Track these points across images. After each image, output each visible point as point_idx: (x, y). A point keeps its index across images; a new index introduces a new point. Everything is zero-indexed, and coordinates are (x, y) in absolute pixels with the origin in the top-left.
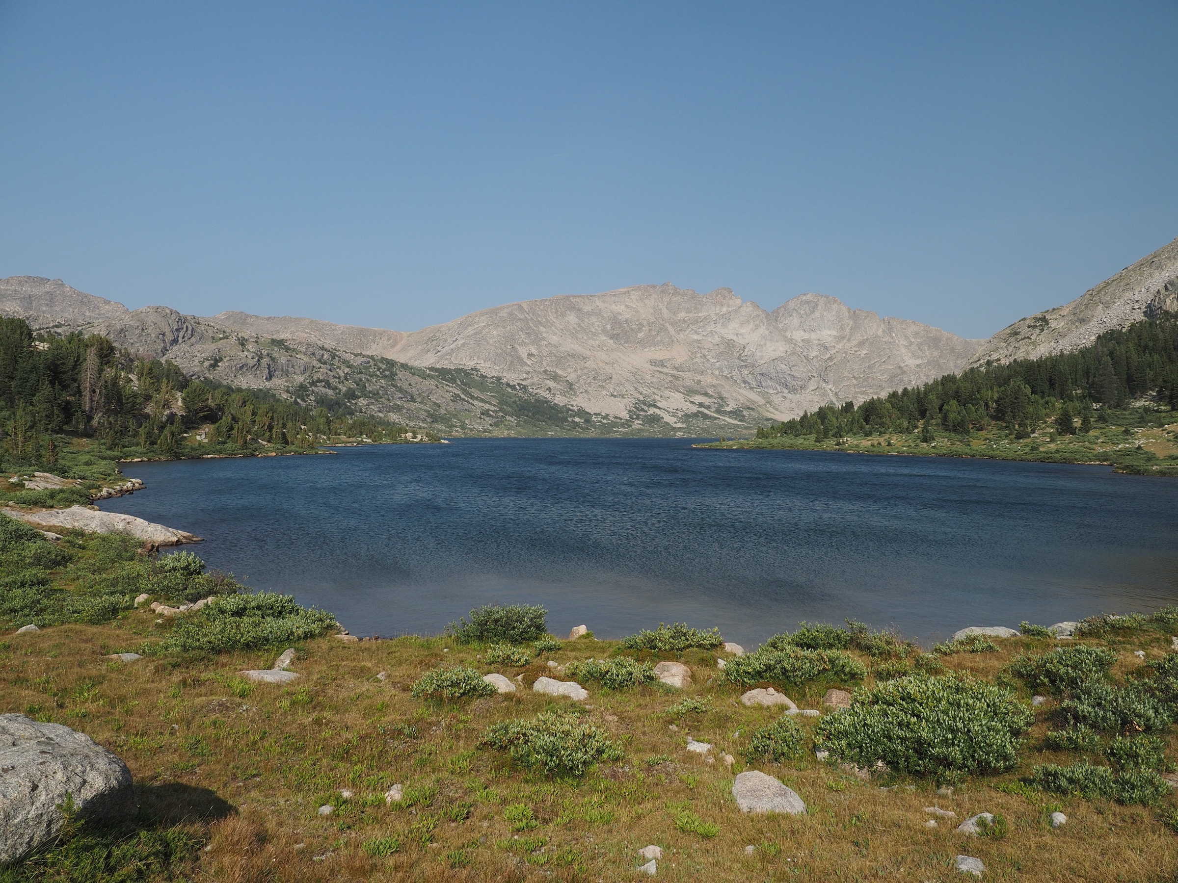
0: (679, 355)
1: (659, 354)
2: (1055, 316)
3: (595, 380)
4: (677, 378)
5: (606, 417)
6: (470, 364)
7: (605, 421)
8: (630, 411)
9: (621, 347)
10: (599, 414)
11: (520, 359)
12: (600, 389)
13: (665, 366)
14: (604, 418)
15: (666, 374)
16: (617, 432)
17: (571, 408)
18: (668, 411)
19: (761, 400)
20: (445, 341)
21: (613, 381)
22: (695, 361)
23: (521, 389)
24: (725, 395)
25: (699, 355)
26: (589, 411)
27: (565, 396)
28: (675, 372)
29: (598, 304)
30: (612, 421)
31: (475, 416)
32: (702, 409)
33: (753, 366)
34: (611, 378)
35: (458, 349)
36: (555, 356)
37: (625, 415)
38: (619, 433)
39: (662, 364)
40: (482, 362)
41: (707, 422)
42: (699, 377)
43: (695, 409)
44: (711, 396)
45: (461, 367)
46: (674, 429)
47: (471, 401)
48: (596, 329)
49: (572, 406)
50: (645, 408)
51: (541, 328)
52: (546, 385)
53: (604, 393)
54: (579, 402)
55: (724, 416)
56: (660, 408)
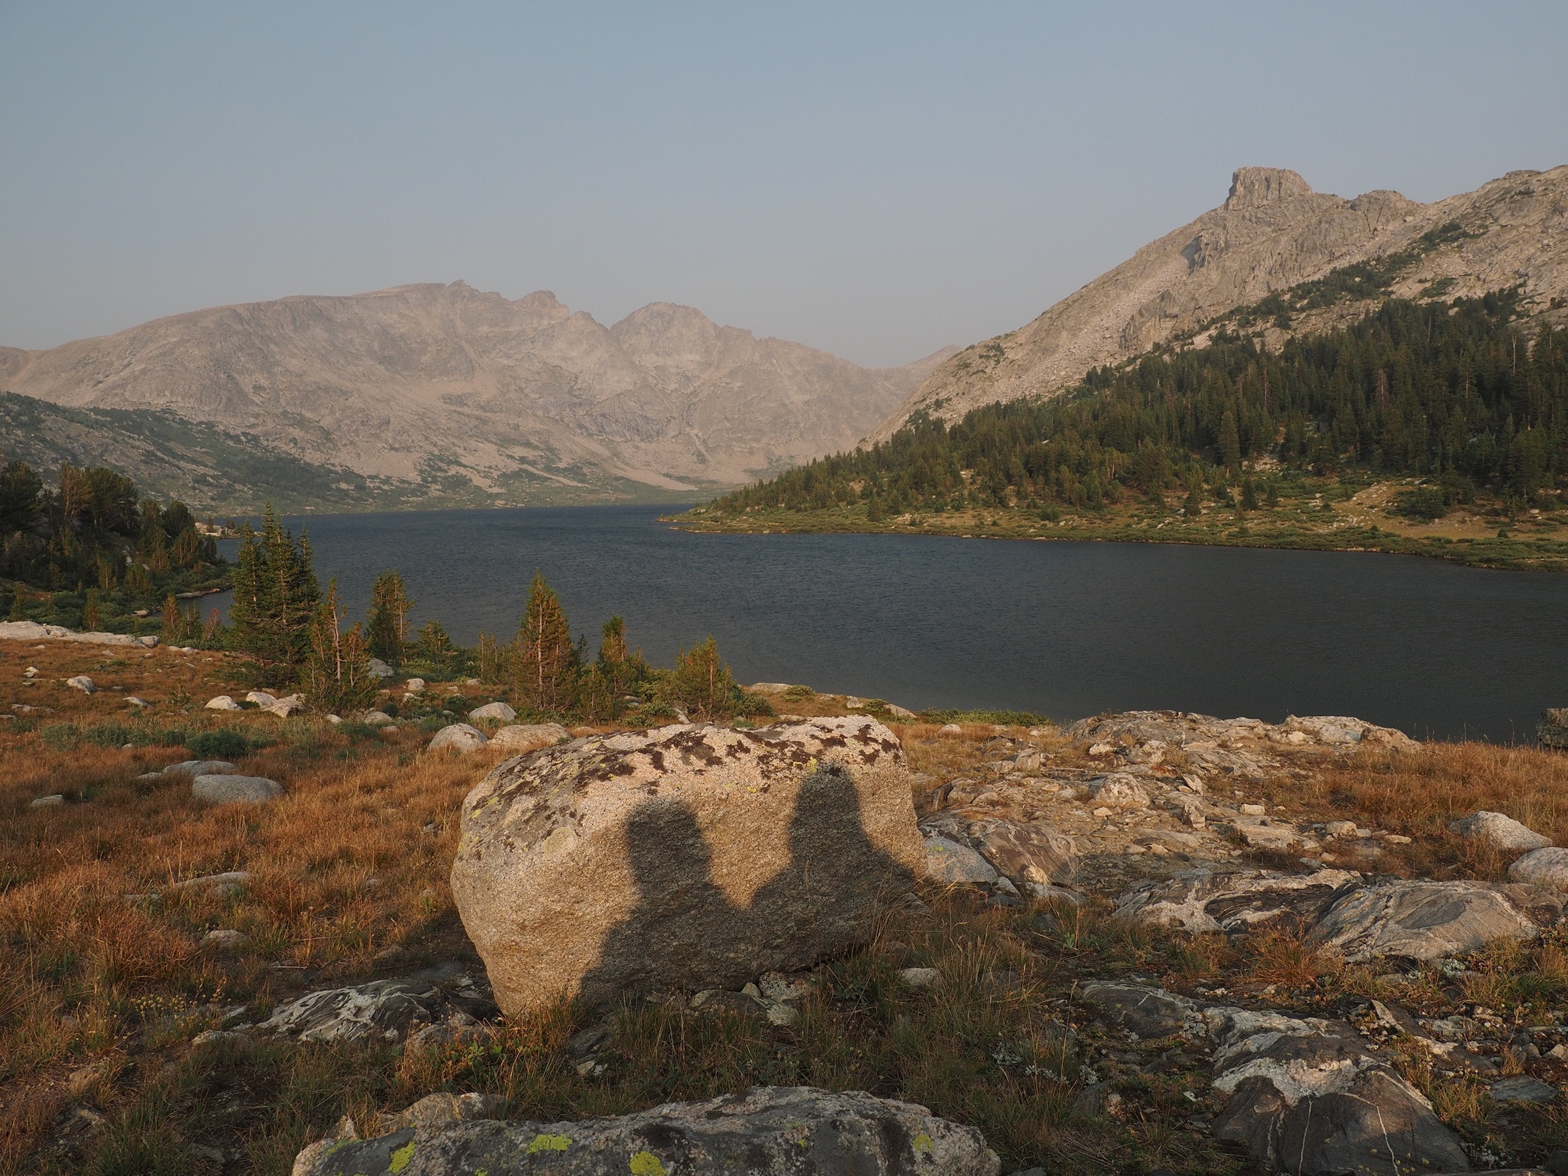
0: (485, 387)
1: (457, 387)
2: (1009, 344)
3: (363, 425)
4: (484, 421)
5: (387, 480)
6: (158, 403)
7: (386, 487)
8: (421, 471)
9: (397, 376)
10: (376, 477)
11: (241, 392)
12: (372, 439)
13: (466, 404)
14: (384, 482)
15: (469, 416)
16: (407, 502)
17: (333, 468)
18: (477, 470)
19: (606, 453)
20: (111, 364)
21: (391, 427)
22: (507, 396)
23: (249, 441)
24: (556, 445)
25: (513, 388)
26: (360, 472)
27: (319, 450)
28: (480, 413)
29: (357, 311)
30: (398, 487)
31: (185, 485)
32: (525, 466)
33: (590, 404)
34: (388, 423)
35: (136, 378)
36: (299, 390)
37: (414, 477)
38: (410, 504)
39: (460, 400)
40: (179, 399)
41: (536, 485)
42: (517, 420)
43: (515, 466)
44: (536, 448)
45: (144, 407)
46: (490, 496)
47: (175, 462)
48: (357, 349)
49: (333, 465)
50: (444, 466)
51: (272, 346)
52: (289, 434)
53: (380, 445)
54: (343, 459)
55: (556, 475)
56: (465, 466)
